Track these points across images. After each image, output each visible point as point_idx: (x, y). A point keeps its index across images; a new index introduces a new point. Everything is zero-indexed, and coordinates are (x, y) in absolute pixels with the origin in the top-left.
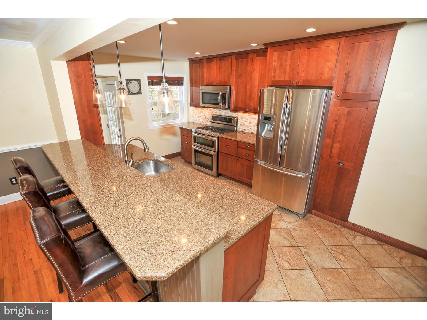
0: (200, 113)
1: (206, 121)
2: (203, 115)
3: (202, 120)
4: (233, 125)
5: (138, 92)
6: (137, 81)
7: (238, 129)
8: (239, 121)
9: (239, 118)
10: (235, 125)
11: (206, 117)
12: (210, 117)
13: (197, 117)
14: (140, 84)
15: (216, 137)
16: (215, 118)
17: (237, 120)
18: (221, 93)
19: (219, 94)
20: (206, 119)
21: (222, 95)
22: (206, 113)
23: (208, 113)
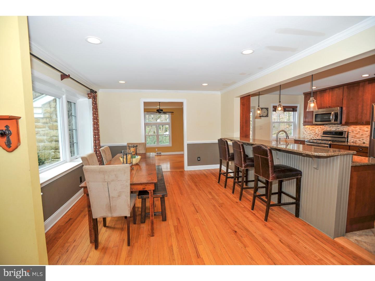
0: (311, 130)
1: (316, 136)
2: (314, 132)
3: (312, 136)
4: (344, 137)
5: (266, 116)
6: (266, 109)
7: (349, 140)
8: (350, 134)
9: (350, 131)
10: (346, 136)
11: (316, 133)
12: (321, 133)
13: (308, 134)
14: (268, 111)
15: (328, 144)
16: (325, 133)
17: (348, 133)
18: (332, 113)
19: (331, 113)
20: (316, 135)
21: (334, 114)
22: (317, 130)
23: (319, 130)
